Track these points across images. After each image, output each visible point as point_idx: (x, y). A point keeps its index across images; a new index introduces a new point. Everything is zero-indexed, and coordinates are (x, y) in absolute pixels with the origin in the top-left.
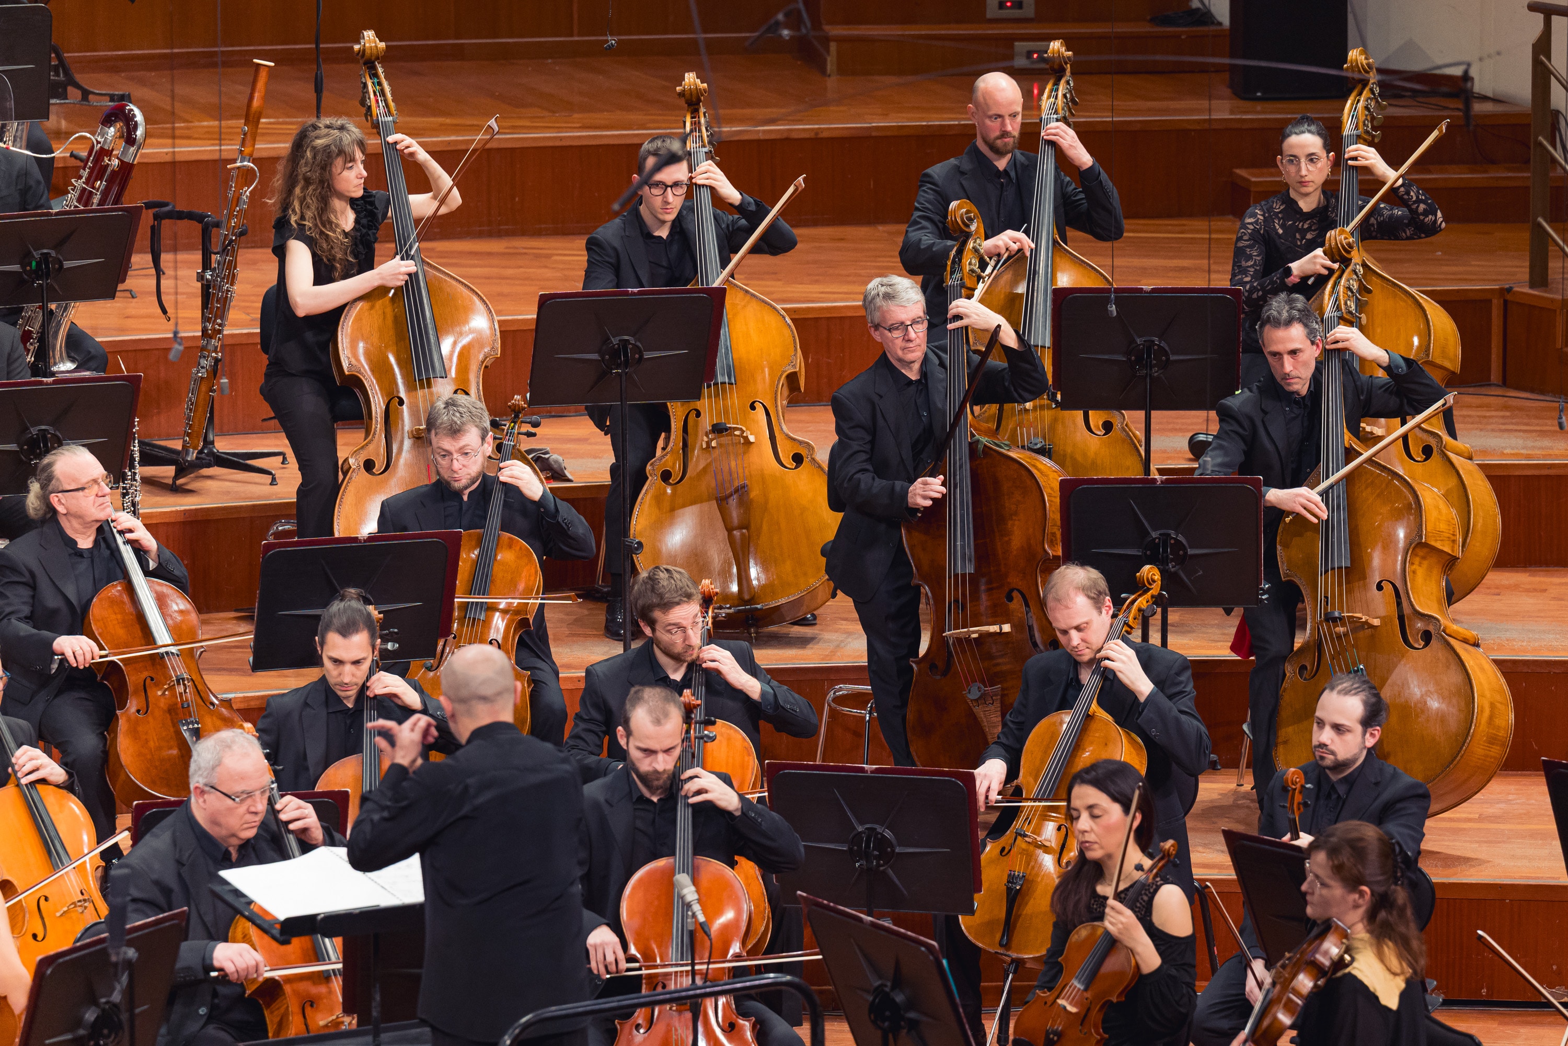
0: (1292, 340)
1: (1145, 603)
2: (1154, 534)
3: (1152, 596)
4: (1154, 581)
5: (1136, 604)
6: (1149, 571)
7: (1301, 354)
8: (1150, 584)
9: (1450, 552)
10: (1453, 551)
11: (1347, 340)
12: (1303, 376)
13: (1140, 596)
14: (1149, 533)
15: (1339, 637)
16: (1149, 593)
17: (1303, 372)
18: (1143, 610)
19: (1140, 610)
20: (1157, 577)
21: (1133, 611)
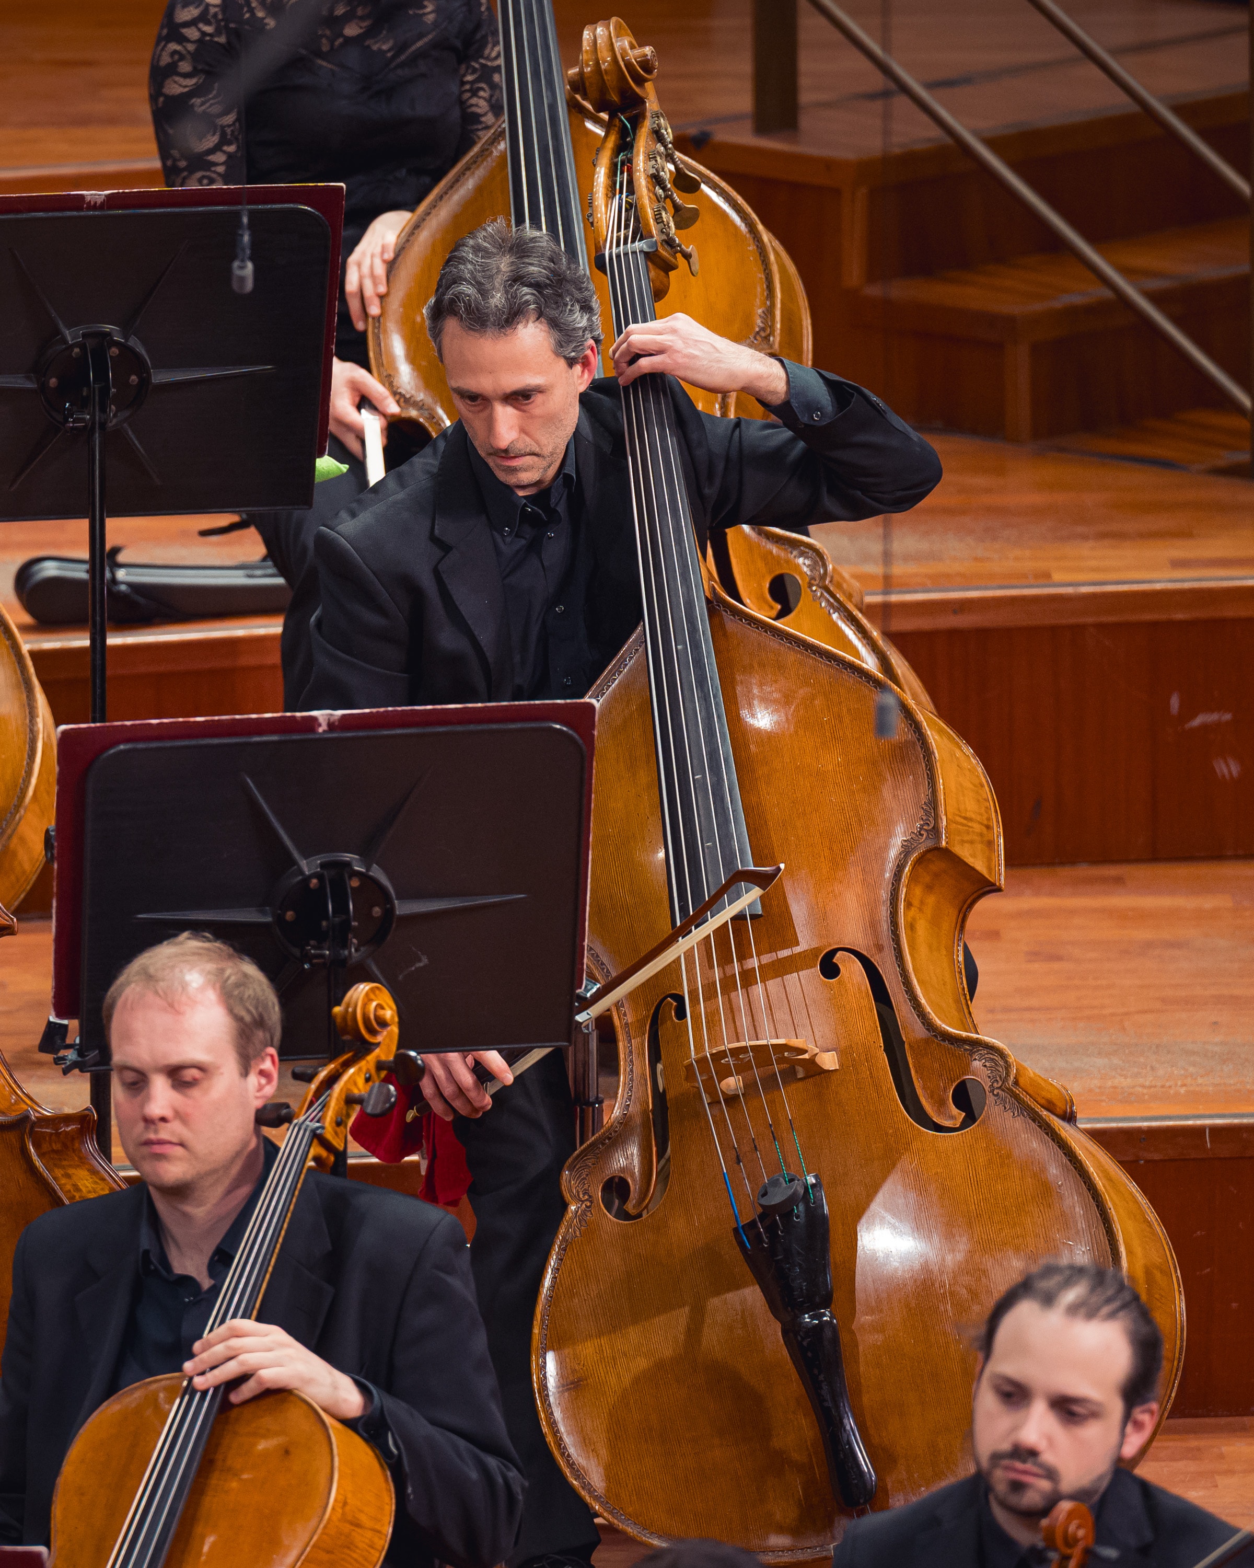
0: (518, 365)
1: (361, 1081)
2: (308, 866)
3: (380, 1066)
4: (383, 1024)
5: (338, 1088)
6: (368, 999)
7: (538, 399)
8: (373, 1032)
9: (985, 872)
10: (990, 869)
11: (660, 352)
12: (547, 451)
13: (347, 1065)
14: (294, 862)
15: (732, 1100)
16: (371, 1058)
17: (544, 440)
18: (360, 1101)
19: (350, 1101)
20: (389, 1013)
21: (333, 1104)
